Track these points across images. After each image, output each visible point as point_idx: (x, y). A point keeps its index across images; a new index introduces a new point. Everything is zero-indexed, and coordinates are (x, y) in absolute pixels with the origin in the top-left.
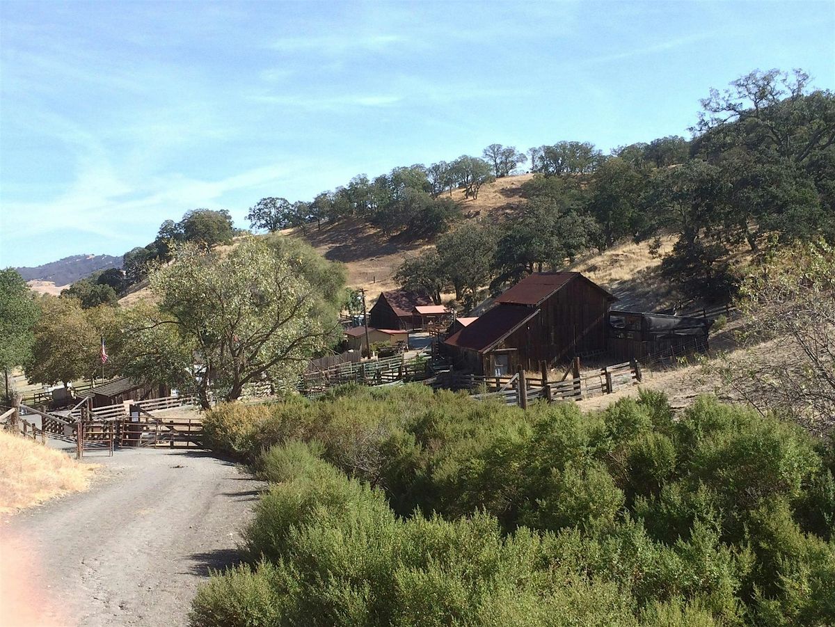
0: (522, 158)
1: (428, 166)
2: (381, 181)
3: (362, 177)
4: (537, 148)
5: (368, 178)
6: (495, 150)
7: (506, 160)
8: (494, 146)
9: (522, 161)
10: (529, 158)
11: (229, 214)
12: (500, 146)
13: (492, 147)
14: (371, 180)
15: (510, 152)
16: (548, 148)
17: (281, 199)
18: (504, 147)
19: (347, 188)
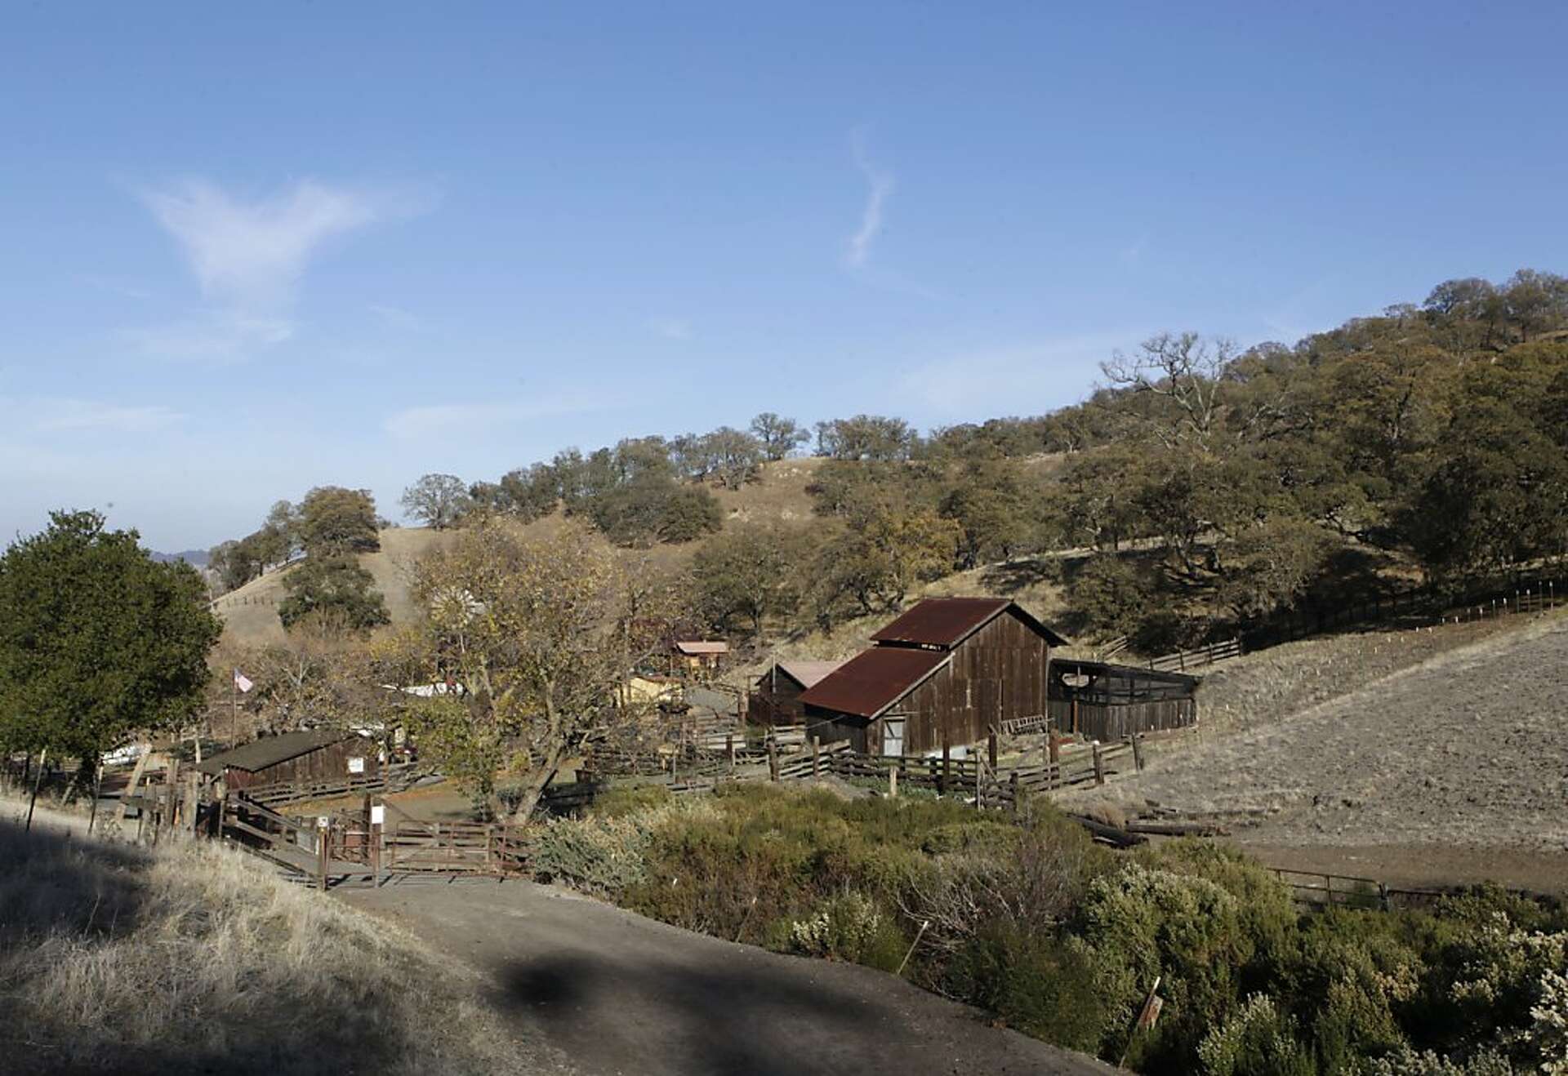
0: (805, 437)
1: (670, 438)
2: (601, 457)
3: (572, 451)
4: (827, 422)
5: (582, 453)
6: (767, 423)
7: (781, 436)
8: (766, 416)
9: (804, 439)
10: (815, 435)
11: (371, 496)
12: (774, 417)
13: (764, 417)
14: (585, 457)
15: (788, 427)
16: (844, 424)
17: (452, 477)
18: (780, 418)
19: (551, 464)
